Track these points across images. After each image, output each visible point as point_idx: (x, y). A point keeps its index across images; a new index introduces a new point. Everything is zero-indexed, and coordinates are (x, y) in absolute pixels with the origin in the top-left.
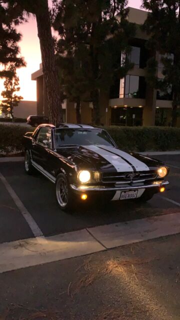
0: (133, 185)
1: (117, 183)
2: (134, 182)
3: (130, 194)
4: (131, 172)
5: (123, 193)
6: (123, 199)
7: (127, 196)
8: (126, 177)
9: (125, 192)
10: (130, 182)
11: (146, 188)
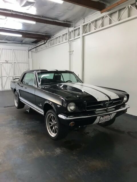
0: (108, 110)
1: (97, 110)
2: (109, 108)
3: (106, 118)
4: (107, 101)
5: (102, 118)
6: (101, 122)
7: (104, 119)
8: (104, 105)
9: (103, 117)
10: (106, 108)
11: (117, 112)
